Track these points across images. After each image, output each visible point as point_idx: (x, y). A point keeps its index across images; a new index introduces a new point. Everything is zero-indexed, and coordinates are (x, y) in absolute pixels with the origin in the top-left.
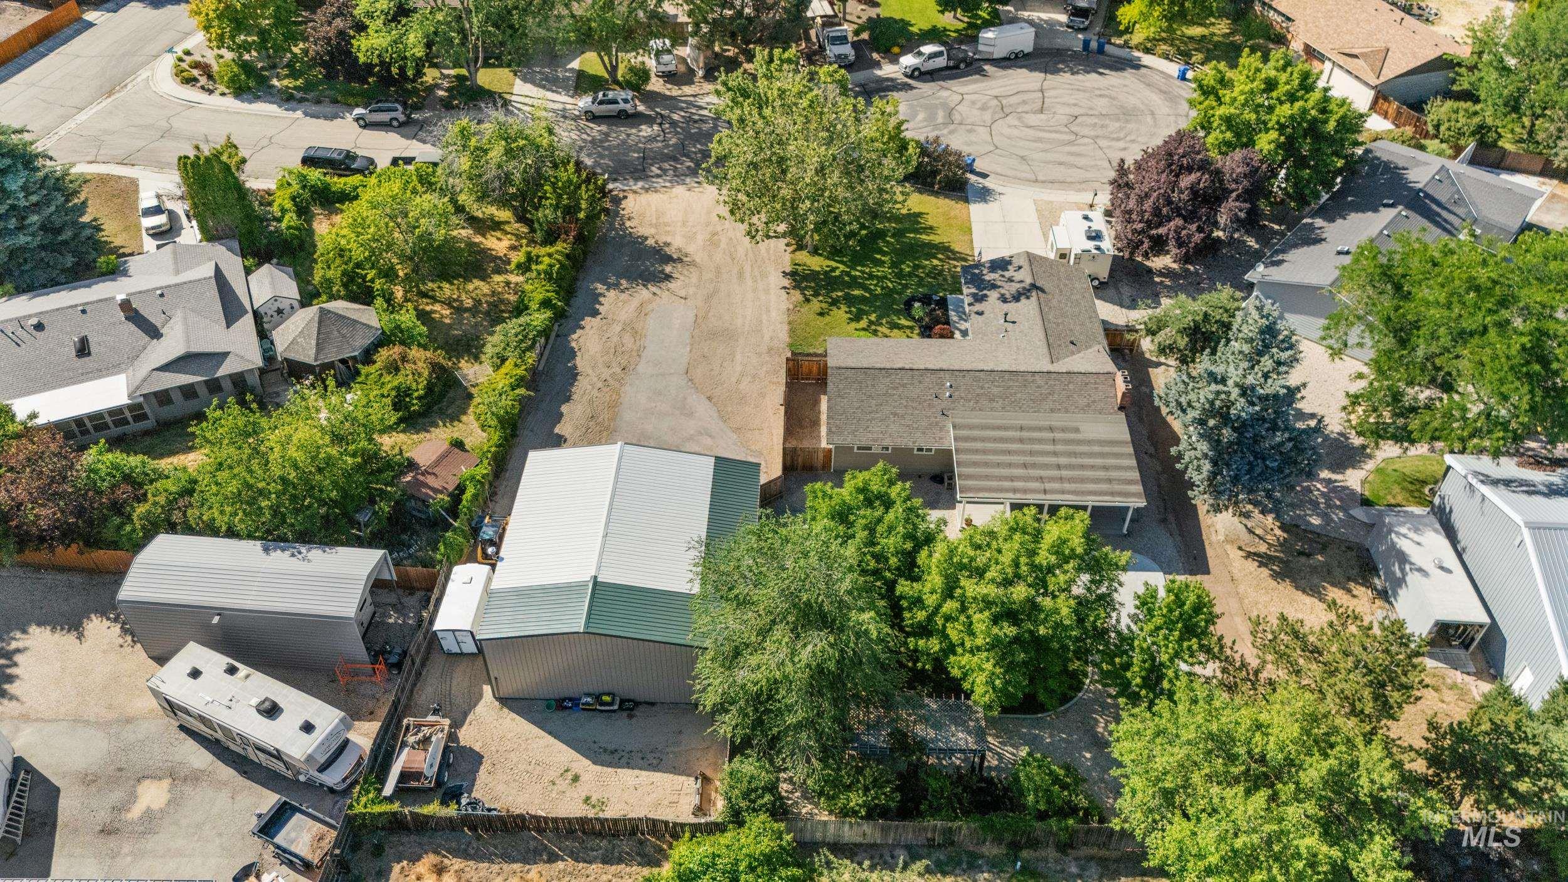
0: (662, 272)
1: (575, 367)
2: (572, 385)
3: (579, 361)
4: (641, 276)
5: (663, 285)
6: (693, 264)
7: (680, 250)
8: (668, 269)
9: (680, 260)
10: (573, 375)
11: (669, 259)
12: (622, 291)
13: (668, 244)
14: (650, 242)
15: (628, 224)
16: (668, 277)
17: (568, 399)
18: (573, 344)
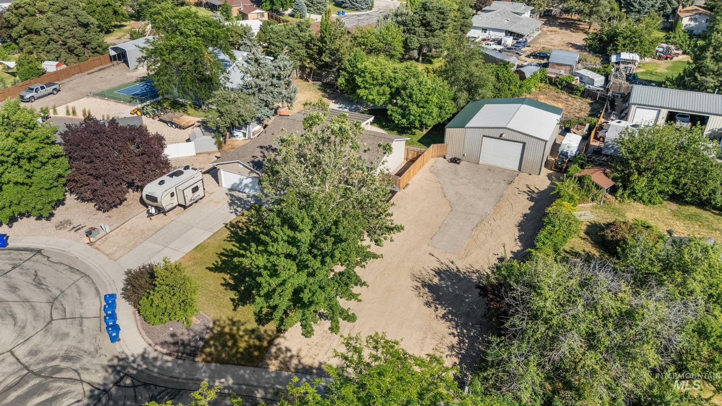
0: (441, 279)
1: (520, 230)
2: (522, 222)
3: (517, 234)
4: (460, 279)
5: (444, 267)
6: (415, 278)
7: (419, 295)
8: (436, 280)
9: (424, 285)
10: (521, 226)
11: (432, 288)
12: (478, 271)
13: (428, 304)
14: (442, 311)
15: (455, 340)
16: (439, 273)
17: (525, 215)
18: (520, 244)
